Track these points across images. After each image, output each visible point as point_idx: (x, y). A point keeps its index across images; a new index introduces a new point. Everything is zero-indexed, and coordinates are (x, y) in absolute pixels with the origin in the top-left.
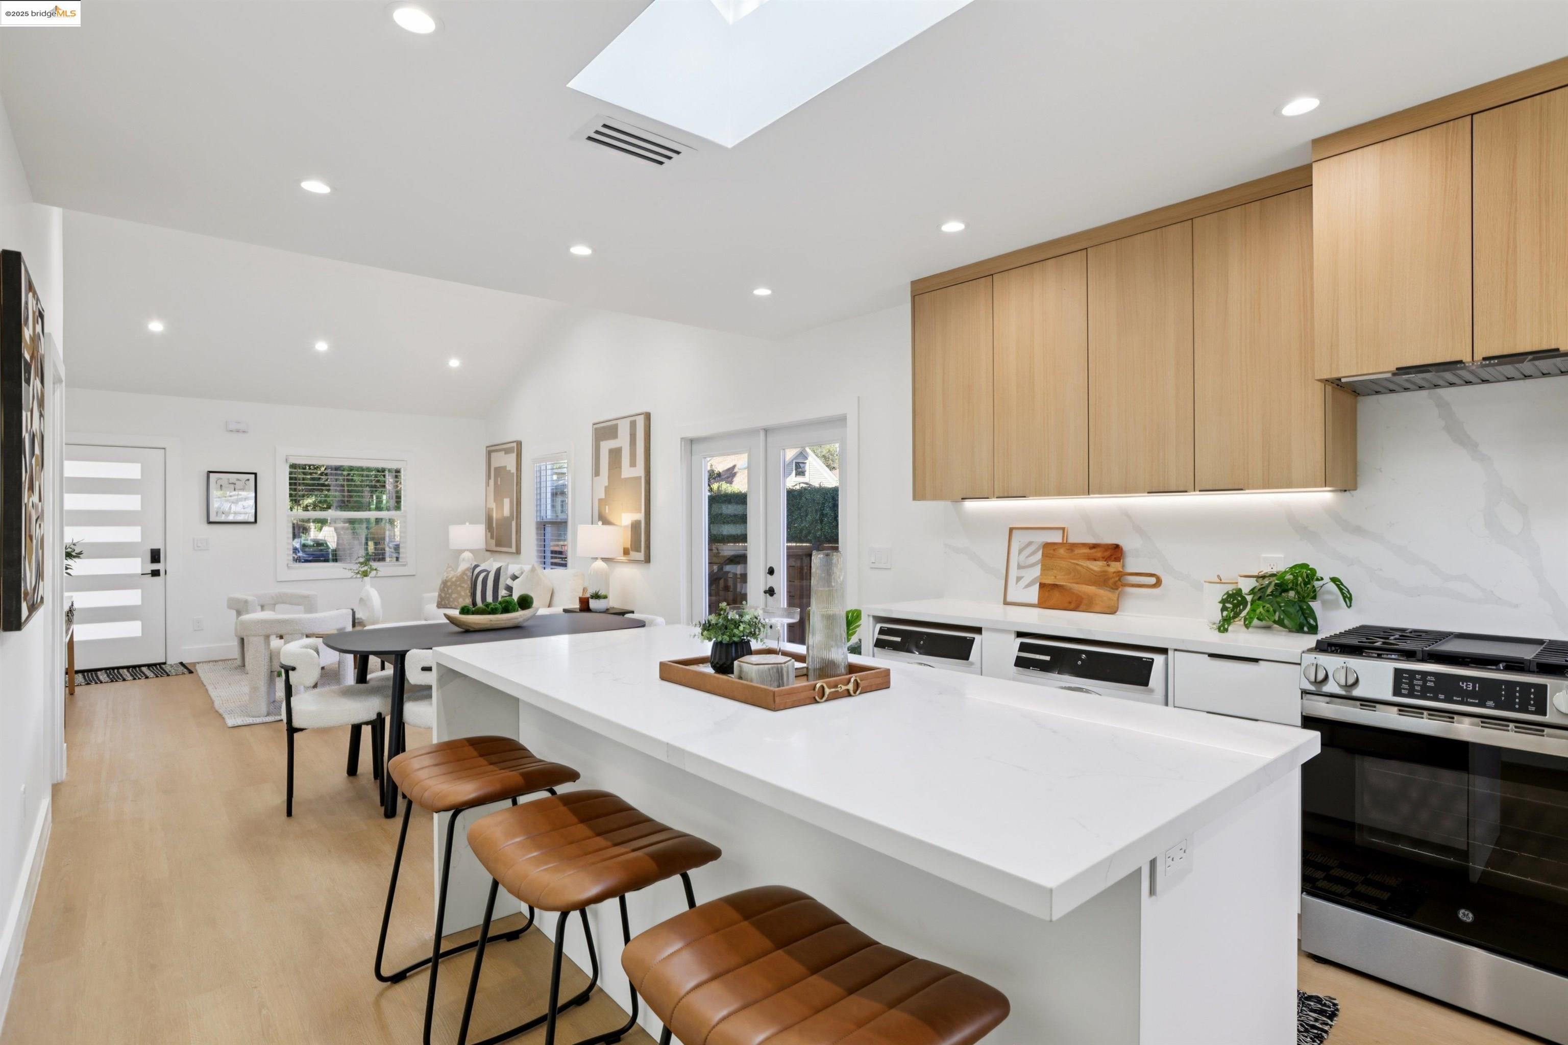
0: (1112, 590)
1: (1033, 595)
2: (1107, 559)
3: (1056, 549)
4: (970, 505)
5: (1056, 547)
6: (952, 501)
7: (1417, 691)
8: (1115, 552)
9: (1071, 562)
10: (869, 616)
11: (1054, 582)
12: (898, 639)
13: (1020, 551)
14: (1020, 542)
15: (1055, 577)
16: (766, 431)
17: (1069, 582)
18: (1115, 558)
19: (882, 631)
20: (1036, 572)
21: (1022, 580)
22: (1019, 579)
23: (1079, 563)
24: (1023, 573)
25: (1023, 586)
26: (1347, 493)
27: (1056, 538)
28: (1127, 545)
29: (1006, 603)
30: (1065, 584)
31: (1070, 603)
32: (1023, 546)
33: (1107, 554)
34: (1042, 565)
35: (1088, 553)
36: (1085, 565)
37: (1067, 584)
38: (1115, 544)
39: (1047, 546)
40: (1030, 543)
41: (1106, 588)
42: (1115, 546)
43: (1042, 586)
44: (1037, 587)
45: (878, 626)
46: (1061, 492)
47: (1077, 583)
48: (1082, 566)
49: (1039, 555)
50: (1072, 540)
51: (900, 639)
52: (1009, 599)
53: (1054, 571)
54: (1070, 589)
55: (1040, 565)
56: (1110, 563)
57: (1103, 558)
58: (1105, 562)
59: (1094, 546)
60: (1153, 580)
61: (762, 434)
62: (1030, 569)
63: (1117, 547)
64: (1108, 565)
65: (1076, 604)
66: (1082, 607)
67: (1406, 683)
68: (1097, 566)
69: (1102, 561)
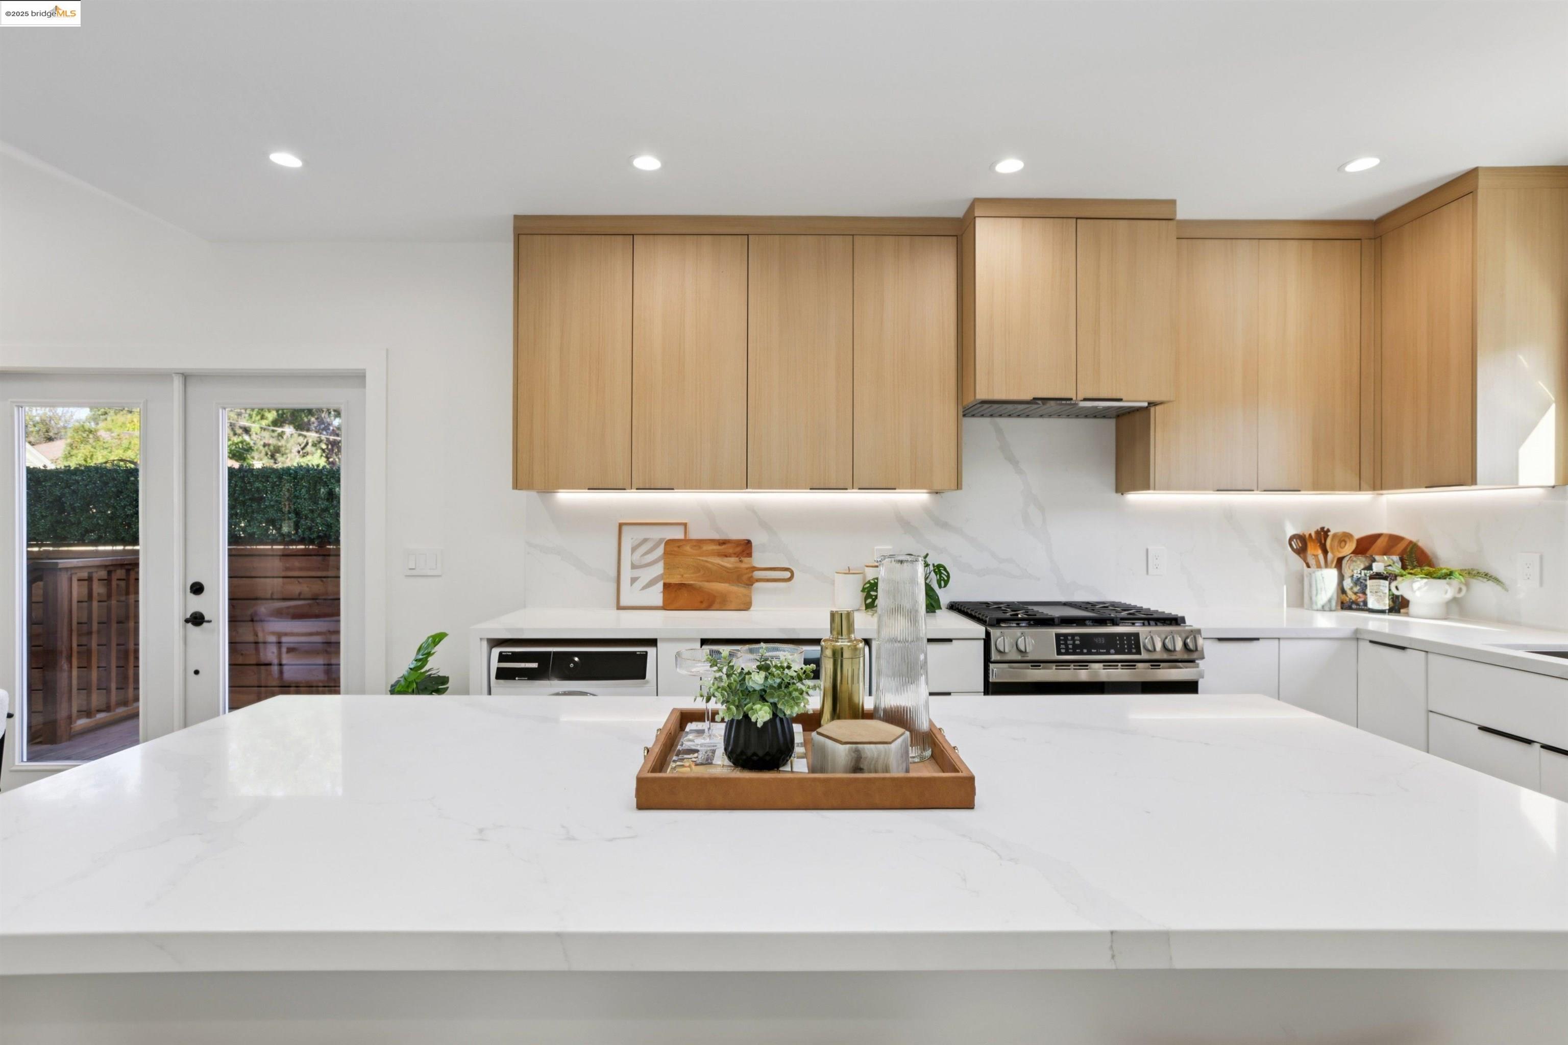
0: (747, 586)
1: (656, 595)
2: (738, 555)
3: (681, 546)
4: (565, 497)
5: (681, 544)
6: (538, 492)
7: (1070, 649)
8: (745, 548)
9: (699, 559)
10: (481, 639)
11: (681, 581)
12: (535, 665)
13: (634, 550)
14: (632, 539)
15: (682, 576)
16: (185, 379)
17: (698, 581)
18: (747, 554)
19: (502, 658)
20: (658, 569)
21: (638, 581)
22: (634, 580)
23: (709, 560)
24: (637, 573)
25: (641, 587)
26: (938, 495)
27: (678, 534)
28: (758, 539)
29: (619, 608)
30: (692, 582)
31: (701, 602)
32: (637, 542)
33: (739, 549)
34: (665, 564)
35: (718, 550)
36: (715, 561)
37: (697, 583)
38: (747, 540)
39: (669, 542)
40: (645, 540)
41: (740, 584)
42: (747, 541)
43: (666, 586)
44: (660, 586)
45: (496, 652)
46: (715, 484)
47: (708, 581)
48: (712, 563)
49: (660, 551)
50: (694, 535)
51: (537, 664)
52: (623, 603)
53: (680, 569)
54: (700, 587)
55: (662, 561)
56: (742, 559)
57: (735, 554)
58: (737, 559)
59: (723, 542)
60: (787, 575)
61: (177, 383)
62: (646, 569)
63: (749, 542)
64: (740, 561)
65: (708, 602)
66: (716, 606)
67: (1063, 644)
68: (729, 563)
69: (734, 557)
